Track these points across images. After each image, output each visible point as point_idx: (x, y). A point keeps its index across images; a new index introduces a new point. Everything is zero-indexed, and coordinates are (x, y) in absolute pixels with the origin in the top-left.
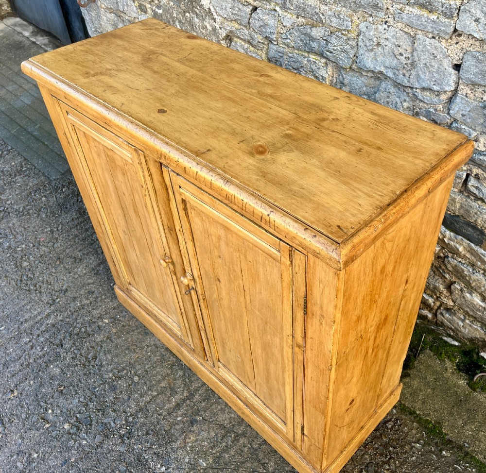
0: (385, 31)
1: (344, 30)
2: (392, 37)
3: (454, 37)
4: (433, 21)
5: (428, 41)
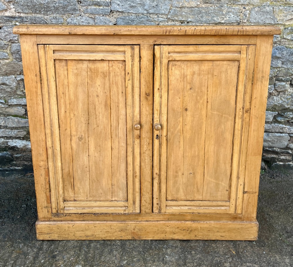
0: (81, 19)
1: (60, 24)
2: (85, 20)
3: (111, 14)
4: (102, 9)
5: (101, 18)
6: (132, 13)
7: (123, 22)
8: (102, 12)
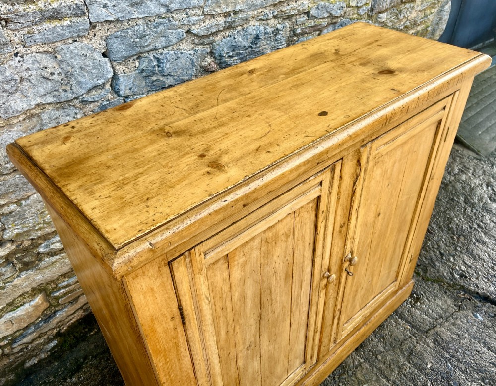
4: (69, 26)
5: (72, 47)
6: (137, 20)
7: (123, 43)
8: (70, 32)
